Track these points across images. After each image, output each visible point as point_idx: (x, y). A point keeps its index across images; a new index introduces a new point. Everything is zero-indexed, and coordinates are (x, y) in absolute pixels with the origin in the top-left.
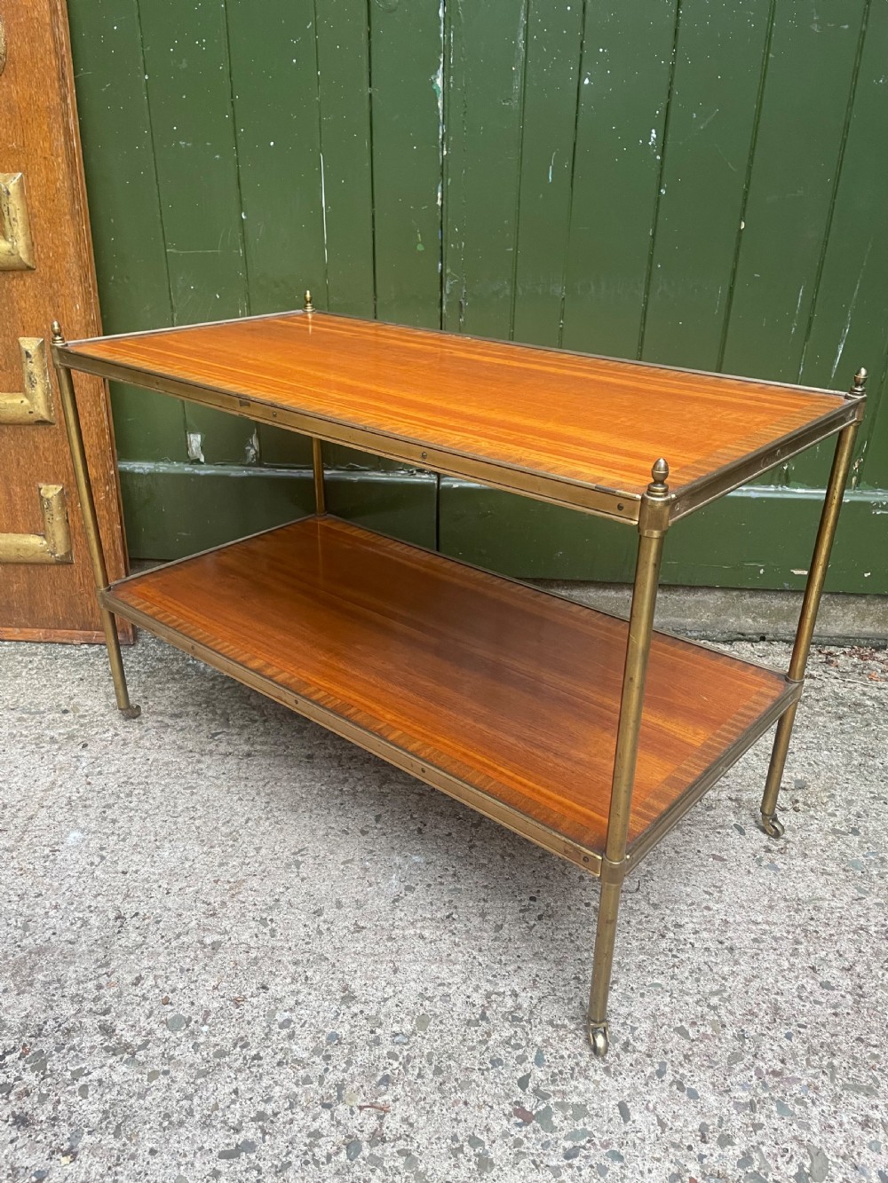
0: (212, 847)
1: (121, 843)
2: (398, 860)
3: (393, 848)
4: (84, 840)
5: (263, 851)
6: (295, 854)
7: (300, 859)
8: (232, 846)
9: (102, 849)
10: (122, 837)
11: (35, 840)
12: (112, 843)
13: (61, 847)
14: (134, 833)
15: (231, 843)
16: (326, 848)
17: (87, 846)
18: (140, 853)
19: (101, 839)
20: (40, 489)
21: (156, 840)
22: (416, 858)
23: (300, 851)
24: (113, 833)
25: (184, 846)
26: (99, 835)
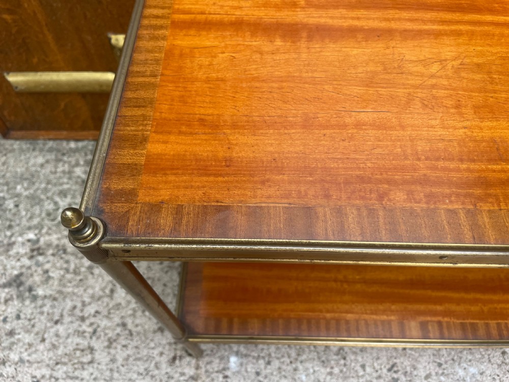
0: (332, 368)
1: (269, 367)
2: (461, 373)
3: (453, 360)
4: (241, 364)
5: (368, 370)
6: (389, 370)
7: (395, 376)
8: (345, 365)
9: (258, 374)
10: (267, 359)
11: (208, 367)
12: (262, 367)
13: (228, 373)
14: (273, 355)
15: (342, 362)
16: (409, 363)
17: (246, 371)
18: (285, 377)
19: (253, 364)
20: (110, 39)
21: (291, 362)
22: (473, 370)
23: (393, 366)
24: (259, 356)
25: (313, 367)
26: (250, 359)
